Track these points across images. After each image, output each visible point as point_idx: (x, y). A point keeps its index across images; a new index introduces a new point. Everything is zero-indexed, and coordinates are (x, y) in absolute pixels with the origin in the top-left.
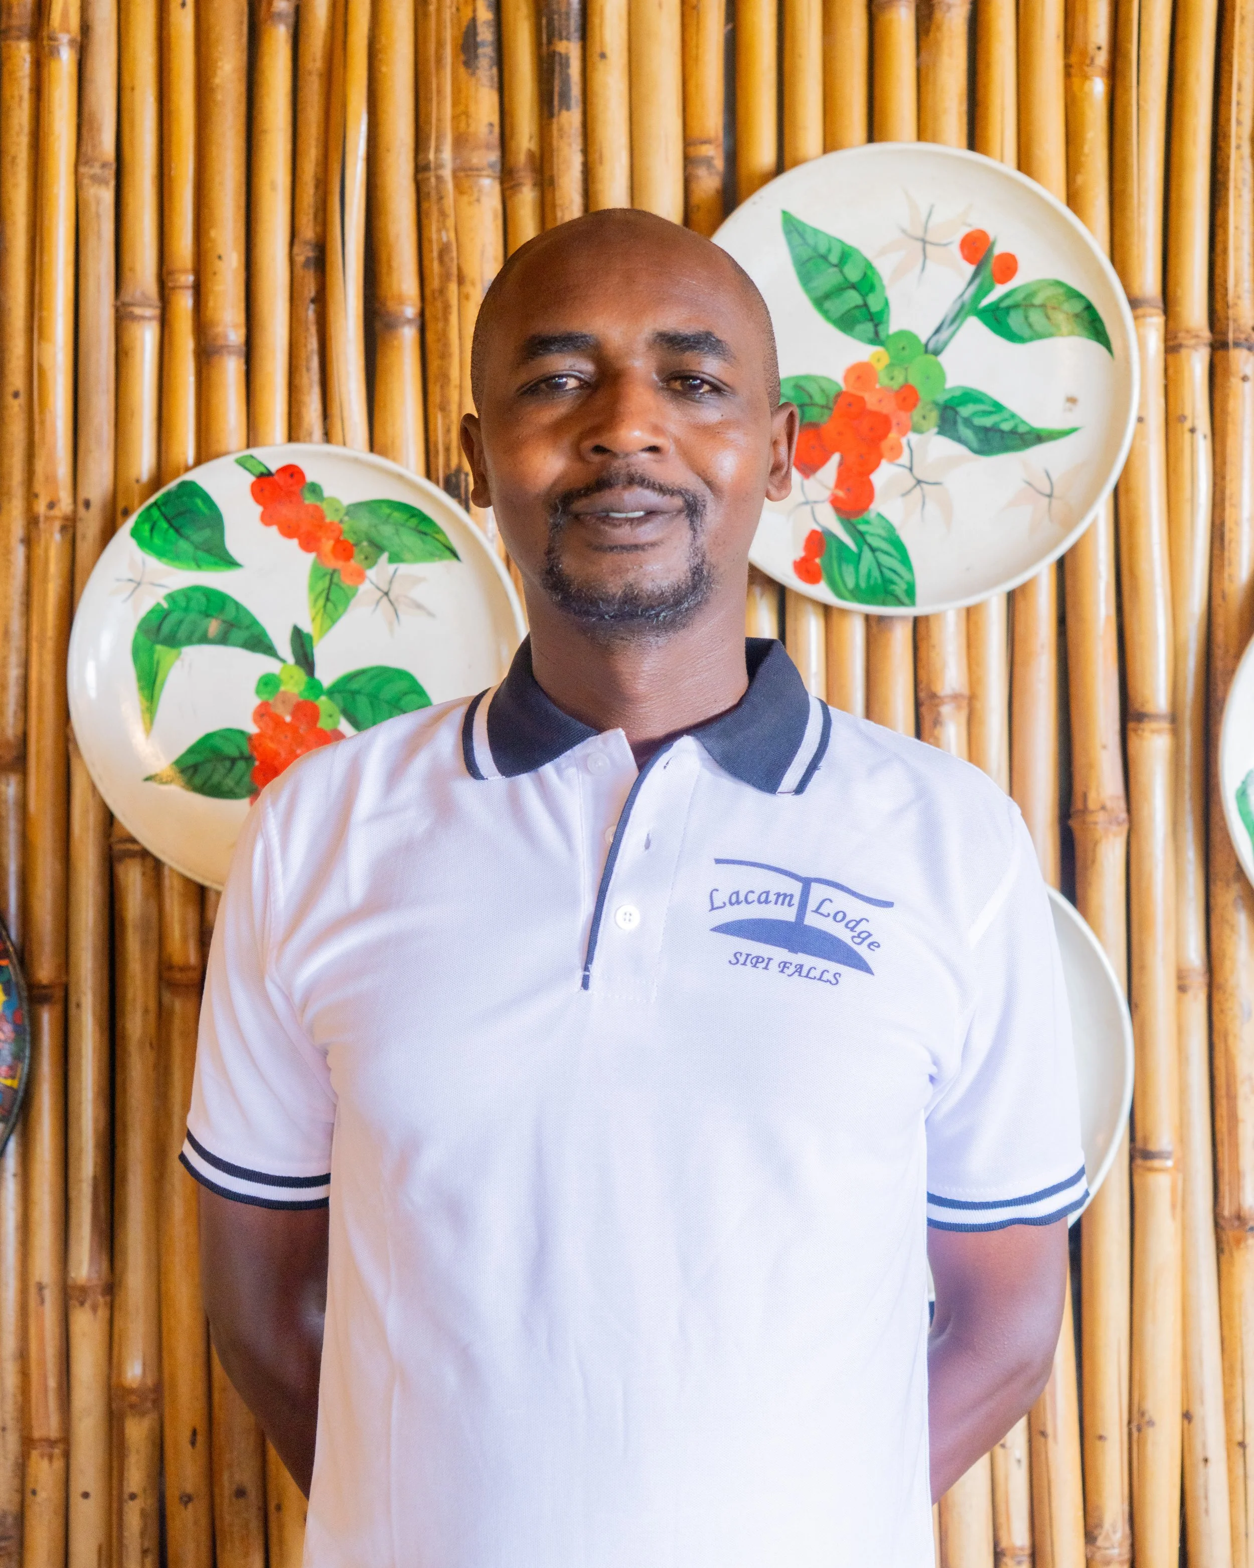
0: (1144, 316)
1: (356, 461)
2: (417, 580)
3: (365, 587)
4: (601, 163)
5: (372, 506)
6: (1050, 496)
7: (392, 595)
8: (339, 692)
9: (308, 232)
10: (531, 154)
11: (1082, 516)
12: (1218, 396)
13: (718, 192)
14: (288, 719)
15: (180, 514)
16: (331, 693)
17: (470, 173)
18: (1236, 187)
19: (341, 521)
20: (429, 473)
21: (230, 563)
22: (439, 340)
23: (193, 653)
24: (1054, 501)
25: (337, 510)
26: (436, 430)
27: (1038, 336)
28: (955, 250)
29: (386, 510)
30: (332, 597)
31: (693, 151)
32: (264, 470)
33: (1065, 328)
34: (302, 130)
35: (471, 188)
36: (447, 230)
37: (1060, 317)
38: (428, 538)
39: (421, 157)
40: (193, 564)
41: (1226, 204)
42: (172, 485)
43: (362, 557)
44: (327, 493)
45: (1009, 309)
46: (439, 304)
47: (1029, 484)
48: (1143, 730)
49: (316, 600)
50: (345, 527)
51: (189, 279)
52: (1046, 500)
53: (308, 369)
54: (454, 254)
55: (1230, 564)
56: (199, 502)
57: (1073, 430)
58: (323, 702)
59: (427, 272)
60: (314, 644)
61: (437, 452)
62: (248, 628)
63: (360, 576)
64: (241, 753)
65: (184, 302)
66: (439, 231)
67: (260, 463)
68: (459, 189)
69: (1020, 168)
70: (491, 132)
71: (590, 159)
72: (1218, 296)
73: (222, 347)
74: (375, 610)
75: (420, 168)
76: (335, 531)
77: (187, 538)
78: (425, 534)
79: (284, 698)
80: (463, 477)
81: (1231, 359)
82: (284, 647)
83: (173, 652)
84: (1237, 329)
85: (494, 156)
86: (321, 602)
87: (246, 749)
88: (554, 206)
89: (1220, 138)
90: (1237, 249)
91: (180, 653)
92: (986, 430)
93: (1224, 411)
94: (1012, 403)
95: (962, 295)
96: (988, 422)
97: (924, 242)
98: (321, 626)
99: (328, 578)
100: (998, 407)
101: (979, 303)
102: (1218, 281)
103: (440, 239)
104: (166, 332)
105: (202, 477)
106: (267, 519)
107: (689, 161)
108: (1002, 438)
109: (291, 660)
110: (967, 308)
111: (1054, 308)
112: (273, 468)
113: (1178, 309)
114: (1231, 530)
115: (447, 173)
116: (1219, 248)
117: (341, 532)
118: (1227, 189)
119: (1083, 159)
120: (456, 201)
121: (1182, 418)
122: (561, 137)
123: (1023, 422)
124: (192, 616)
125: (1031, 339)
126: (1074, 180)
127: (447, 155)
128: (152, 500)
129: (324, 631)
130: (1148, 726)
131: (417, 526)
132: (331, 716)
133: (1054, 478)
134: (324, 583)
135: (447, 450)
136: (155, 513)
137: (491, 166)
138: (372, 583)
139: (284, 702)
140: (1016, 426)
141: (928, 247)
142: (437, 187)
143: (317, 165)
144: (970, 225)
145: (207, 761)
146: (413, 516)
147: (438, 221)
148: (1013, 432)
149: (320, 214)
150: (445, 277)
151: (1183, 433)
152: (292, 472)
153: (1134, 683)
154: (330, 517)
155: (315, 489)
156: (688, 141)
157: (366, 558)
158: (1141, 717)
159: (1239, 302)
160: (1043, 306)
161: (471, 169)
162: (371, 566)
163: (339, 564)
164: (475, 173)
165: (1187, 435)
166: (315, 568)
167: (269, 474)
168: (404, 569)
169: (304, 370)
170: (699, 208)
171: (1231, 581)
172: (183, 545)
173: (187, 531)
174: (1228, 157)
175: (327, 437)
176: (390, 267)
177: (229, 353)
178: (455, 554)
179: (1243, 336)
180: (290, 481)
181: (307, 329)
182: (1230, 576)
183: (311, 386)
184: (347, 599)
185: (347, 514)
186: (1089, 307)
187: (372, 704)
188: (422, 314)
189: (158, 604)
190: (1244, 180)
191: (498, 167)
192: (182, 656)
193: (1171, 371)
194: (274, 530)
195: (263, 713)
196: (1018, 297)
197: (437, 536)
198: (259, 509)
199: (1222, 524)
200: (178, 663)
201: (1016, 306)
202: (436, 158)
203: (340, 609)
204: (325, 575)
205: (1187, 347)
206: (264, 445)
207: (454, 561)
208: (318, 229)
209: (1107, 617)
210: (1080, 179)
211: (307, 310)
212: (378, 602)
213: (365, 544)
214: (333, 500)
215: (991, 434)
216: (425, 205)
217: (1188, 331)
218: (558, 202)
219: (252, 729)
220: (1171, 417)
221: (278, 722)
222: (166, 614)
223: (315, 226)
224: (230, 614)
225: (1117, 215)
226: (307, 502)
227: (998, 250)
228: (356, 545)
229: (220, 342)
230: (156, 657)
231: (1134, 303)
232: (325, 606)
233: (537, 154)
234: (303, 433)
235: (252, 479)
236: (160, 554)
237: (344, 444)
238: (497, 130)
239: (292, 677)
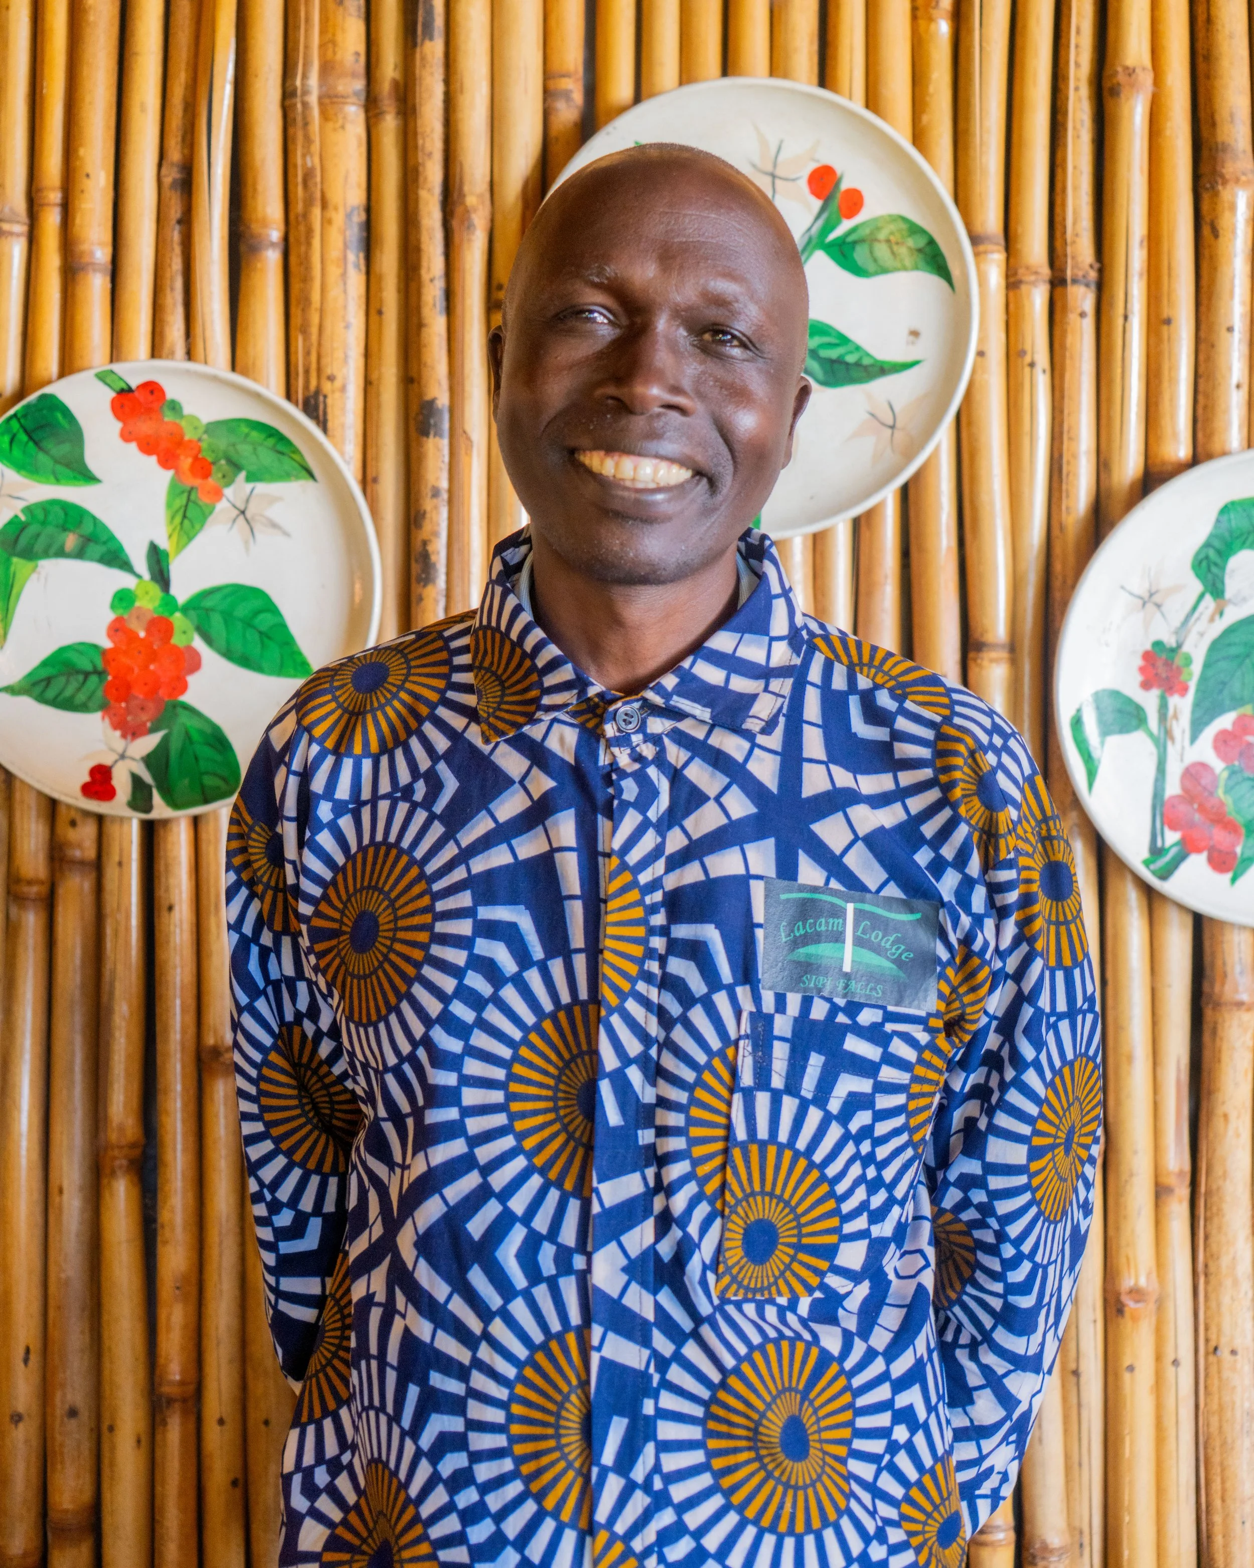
0: (985, 252)
1: (215, 379)
2: (273, 500)
3: (222, 506)
4: (462, 92)
5: (230, 425)
6: (893, 427)
7: (249, 514)
8: (194, 609)
9: (175, 154)
10: (395, 83)
11: (922, 446)
12: (1057, 333)
13: (576, 124)
14: (142, 634)
15: (41, 427)
16: (185, 609)
17: (335, 100)
18: (1074, 128)
19: (200, 440)
20: (289, 395)
21: (89, 477)
22: (301, 264)
23: (49, 566)
24: (896, 431)
25: (196, 428)
26: (297, 353)
27: (884, 271)
28: (803, 184)
29: (245, 429)
30: (188, 514)
31: (552, 84)
32: (125, 387)
33: (908, 262)
34: (173, 52)
35: (336, 114)
36: (312, 156)
37: (903, 251)
38: (285, 459)
39: (288, 84)
40: (52, 478)
41: (1065, 145)
42: (32, 398)
43: (220, 475)
44: (187, 410)
45: (855, 243)
46: (302, 228)
47: (873, 415)
48: (982, 659)
49: (173, 518)
50: (204, 445)
51: (54, 196)
52: (889, 431)
53: (172, 289)
54: (318, 179)
55: (1068, 496)
56: (59, 416)
57: (916, 363)
58: (177, 619)
59: (291, 196)
60: (170, 560)
61: (297, 374)
62: (105, 543)
63: (217, 494)
64: (95, 667)
65: (52, 219)
66: (304, 156)
67: (121, 379)
68: (325, 116)
69: (867, 106)
70: (357, 61)
71: (452, 87)
72: (1058, 234)
73: (88, 264)
74: (231, 528)
75: (288, 95)
76: (194, 448)
77: (46, 452)
78: (282, 453)
79: (139, 614)
80: (321, 398)
81: (1069, 297)
82: (140, 563)
83: (30, 565)
84: (1075, 266)
85: (359, 85)
86: (178, 519)
87: (100, 665)
88: (415, 134)
89: (1060, 80)
90: (1076, 188)
91: (37, 566)
92: (832, 362)
93: (1063, 347)
94: (858, 336)
95: (809, 229)
96: (833, 354)
97: (773, 176)
98: (178, 543)
99: (185, 495)
100: (843, 340)
101: (826, 236)
102: (1058, 219)
103: (304, 164)
104: (34, 248)
105: (64, 391)
106: (126, 436)
107: (548, 94)
108: (847, 370)
109: (147, 576)
110: (814, 242)
111: (897, 243)
112: (134, 384)
113: (1019, 246)
114: (1068, 463)
115: (313, 99)
116: (1059, 186)
117: (200, 451)
118: (1066, 129)
119: (928, 99)
120: (321, 128)
121: (1022, 353)
122: (424, 66)
123: (868, 355)
124: (50, 530)
125: (876, 273)
126: (920, 121)
127: (313, 81)
128: (11, 412)
129: (180, 548)
130: (987, 656)
131: (275, 445)
132: (184, 632)
133: (897, 409)
134: (181, 501)
135: (307, 372)
136: (15, 424)
137: (356, 94)
138: (228, 500)
139: (138, 618)
140: (860, 359)
141: (778, 182)
142: (303, 112)
143: (186, 89)
144: (818, 161)
145: (61, 674)
146: (270, 436)
147: (303, 147)
148: (858, 364)
149: (189, 136)
150: (309, 202)
151: (1023, 368)
152: (152, 388)
153: (974, 612)
154: (189, 435)
155: (175, 407)
156: (548, 75)
157: (224, 476)
158: (980, 646)
159: (1078, 240)
160: (888, 241)
161: (336, 96)
162: (228, 484)
163: (197, 482)
164: (340, 100)
165: (1027, 370)
166: (173, 486)
167: (130, 390)
168: (261, 488)
169: (168, 291)
170: (557, 139)
171: (1068, 513)
172: (42, 457)
173: (48, 444)
174: (1067, 99)
175: (190, 355)
176: (255, 190)
177: (94, 270)
178: (311, 475)
179: (1080, 273)
180: (150, 398)
181: (173, 249)
182: (1068, 508)
183: (175, 305)
184: (205, 516)
185: (206, 432)
186: (932, 242)
187: (226, 622)
188: (286, 238)
189: (16, 516)
190: (1082, 121)
191: (363, 97)
192: (38, 569)
193: (1012, 306)
194: (133, 447)
195: (117, 628)
196: (864, 232)
197: (294, 456)
198: (118, 425)
199: (1061, 456)
200: (34, 576)
201: (862, 241)
202: (303, 85)
203: (197, 526)
204: (183, 492)
205: (1027, 283)
206: (126, 360)
207: (310, 483)
208: (186, 151)
209: (949, 548)
210: (925, 119)
211: (173, 230)
212: (234, 521)
213: (223, 462)
214: (193, 419)
215: (836, 366)
216: (291, 131)
217: (1028, 268)
218: (419, 130)
219: (107, 644)
220: (1012, 352)
221: (132, 636)
222: (24, 527)
223: (183, 148)
224: (88, 528)
225: (960, 153)
226: (166, 419)
227: (844, 186)
228: (214, 463)
229: (85, 260)
230: (12, 569)
231: (975, 240)
232: (182, 523)
233: (402, 82)
234: (166, 351)
235: (112, 394)
236: (20, 467)
237: (206, 363)
238: (362, 59)
239: (147, 593)
